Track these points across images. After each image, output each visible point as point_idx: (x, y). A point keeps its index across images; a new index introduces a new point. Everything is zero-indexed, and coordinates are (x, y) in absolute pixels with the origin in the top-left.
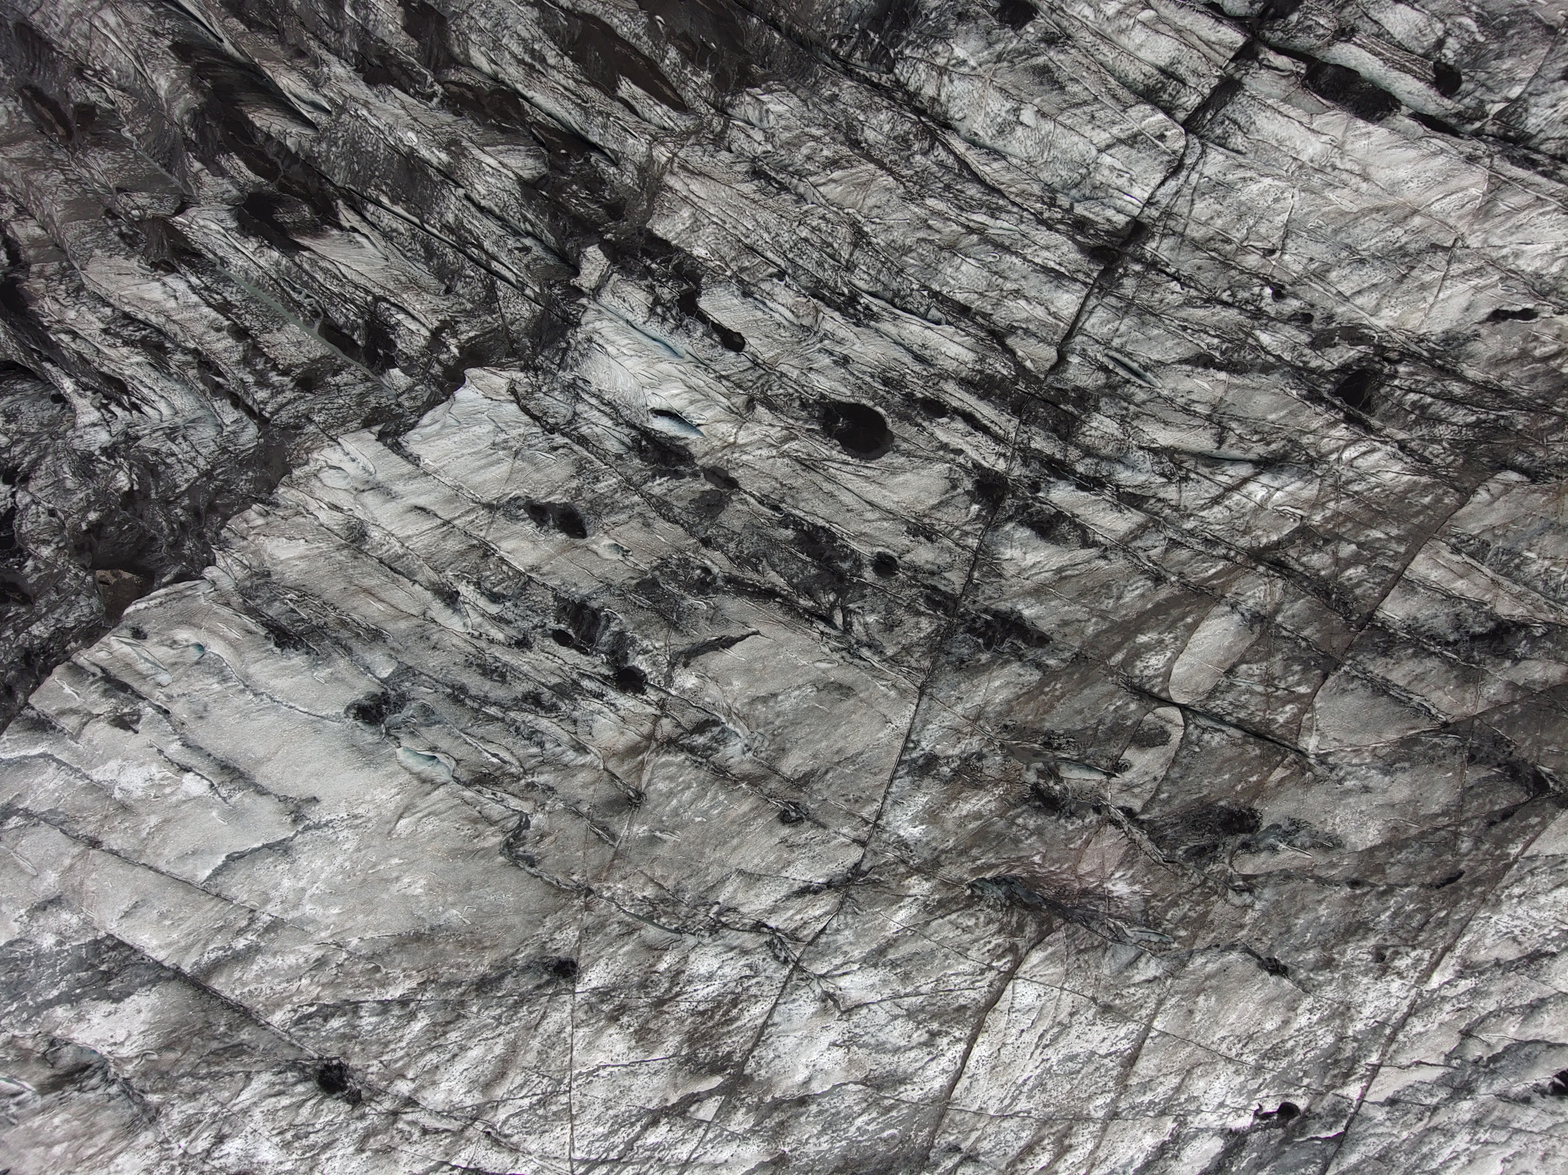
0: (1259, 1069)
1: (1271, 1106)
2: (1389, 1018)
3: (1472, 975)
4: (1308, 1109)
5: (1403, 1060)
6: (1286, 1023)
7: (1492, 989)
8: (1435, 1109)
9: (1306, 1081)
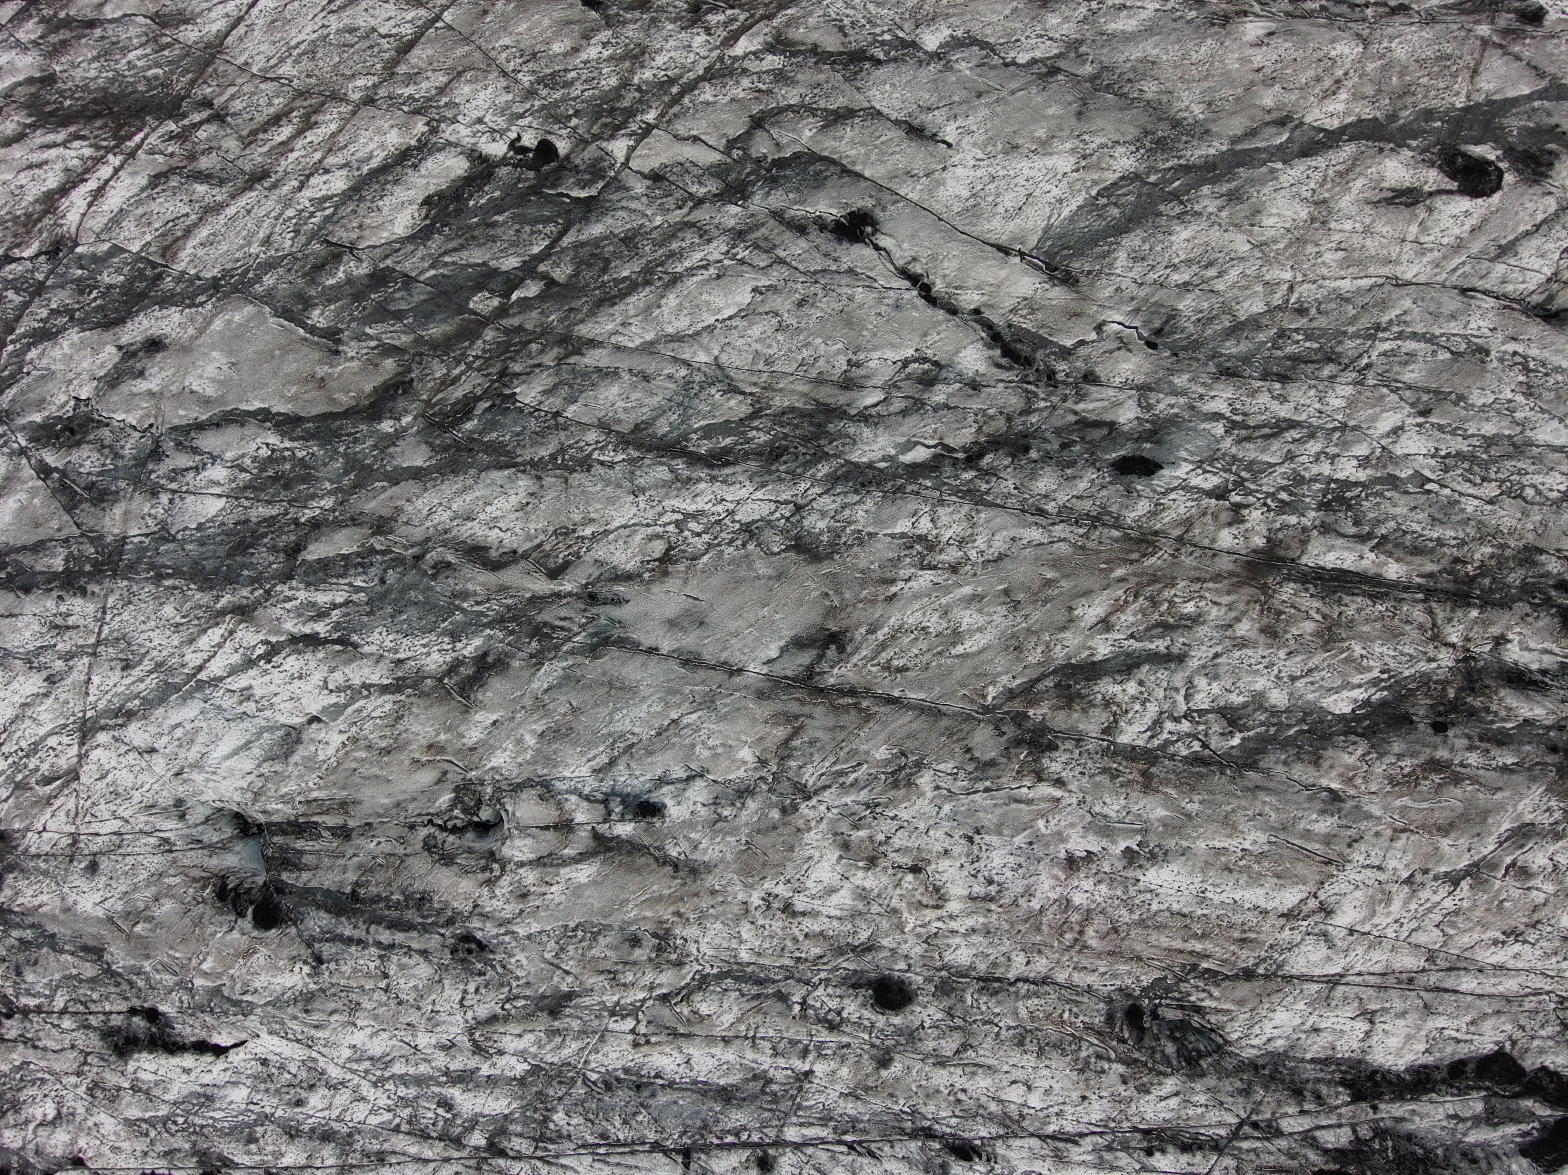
0: (531, 93)
1: (529, 140)
2: (681, 76)
3: (783, 52)
4: (567, 157)
5: (681, 128)
6: (576, 50)
7: (800, 77)
8: (699, 202)
9: (574, 122)
